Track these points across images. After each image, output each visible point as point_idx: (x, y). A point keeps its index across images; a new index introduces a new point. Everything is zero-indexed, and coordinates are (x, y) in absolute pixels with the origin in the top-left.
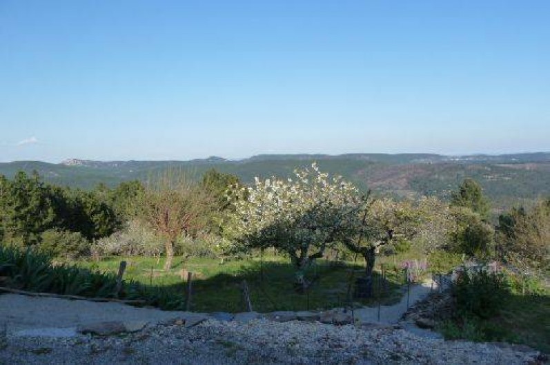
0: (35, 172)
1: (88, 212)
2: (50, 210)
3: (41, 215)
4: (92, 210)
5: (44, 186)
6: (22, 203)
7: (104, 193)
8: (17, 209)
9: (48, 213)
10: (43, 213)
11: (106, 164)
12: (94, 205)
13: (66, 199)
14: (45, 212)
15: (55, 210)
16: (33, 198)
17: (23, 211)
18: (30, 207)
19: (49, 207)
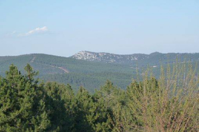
0: (29, 68)
1: (90, 119)
2: (44, 115)
3: (33, 121)
4: (96, 118)
5: (39, 85)
6: (12, 105)
7: (112, 96)
8: (7, 113)
9: (41, 119)
10: (35, 118)
11: (124, 57)
12: (98, 110)
13: (63, 102)
14: (38, 117)
15: (50, 115)
16: (26, 99)
17: (13, 115)
18: (20, 111)
19: (42, 112)
